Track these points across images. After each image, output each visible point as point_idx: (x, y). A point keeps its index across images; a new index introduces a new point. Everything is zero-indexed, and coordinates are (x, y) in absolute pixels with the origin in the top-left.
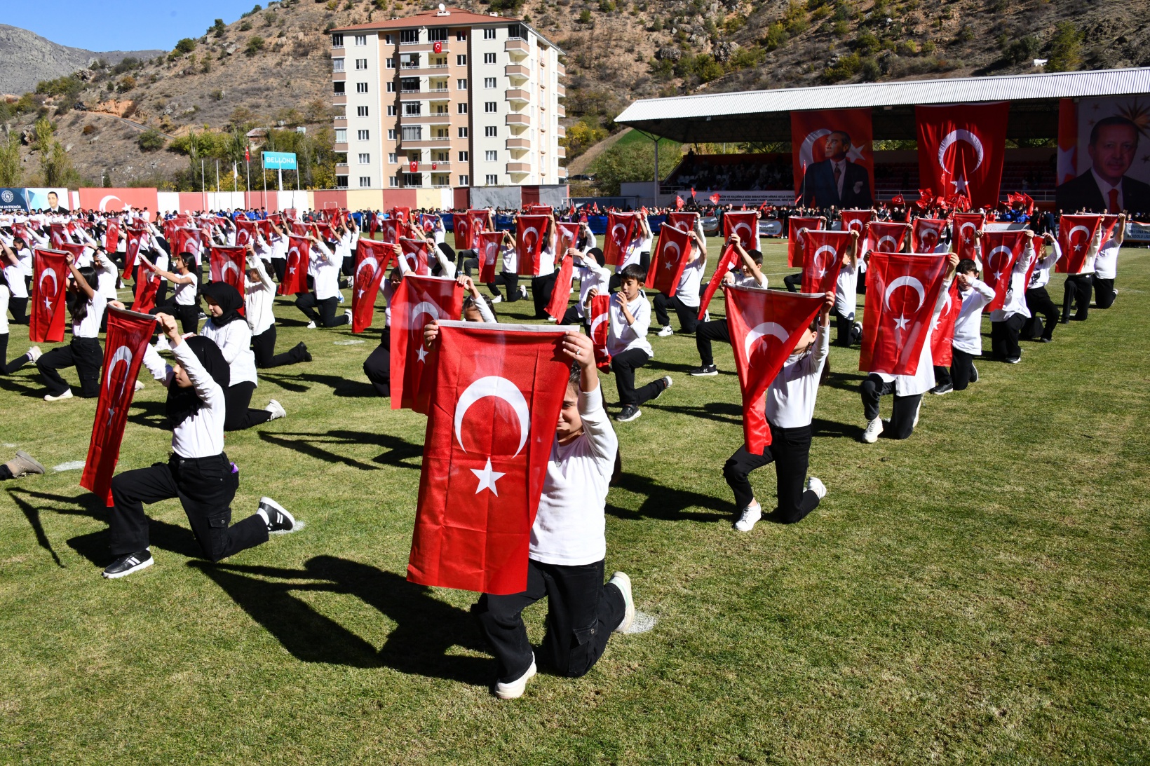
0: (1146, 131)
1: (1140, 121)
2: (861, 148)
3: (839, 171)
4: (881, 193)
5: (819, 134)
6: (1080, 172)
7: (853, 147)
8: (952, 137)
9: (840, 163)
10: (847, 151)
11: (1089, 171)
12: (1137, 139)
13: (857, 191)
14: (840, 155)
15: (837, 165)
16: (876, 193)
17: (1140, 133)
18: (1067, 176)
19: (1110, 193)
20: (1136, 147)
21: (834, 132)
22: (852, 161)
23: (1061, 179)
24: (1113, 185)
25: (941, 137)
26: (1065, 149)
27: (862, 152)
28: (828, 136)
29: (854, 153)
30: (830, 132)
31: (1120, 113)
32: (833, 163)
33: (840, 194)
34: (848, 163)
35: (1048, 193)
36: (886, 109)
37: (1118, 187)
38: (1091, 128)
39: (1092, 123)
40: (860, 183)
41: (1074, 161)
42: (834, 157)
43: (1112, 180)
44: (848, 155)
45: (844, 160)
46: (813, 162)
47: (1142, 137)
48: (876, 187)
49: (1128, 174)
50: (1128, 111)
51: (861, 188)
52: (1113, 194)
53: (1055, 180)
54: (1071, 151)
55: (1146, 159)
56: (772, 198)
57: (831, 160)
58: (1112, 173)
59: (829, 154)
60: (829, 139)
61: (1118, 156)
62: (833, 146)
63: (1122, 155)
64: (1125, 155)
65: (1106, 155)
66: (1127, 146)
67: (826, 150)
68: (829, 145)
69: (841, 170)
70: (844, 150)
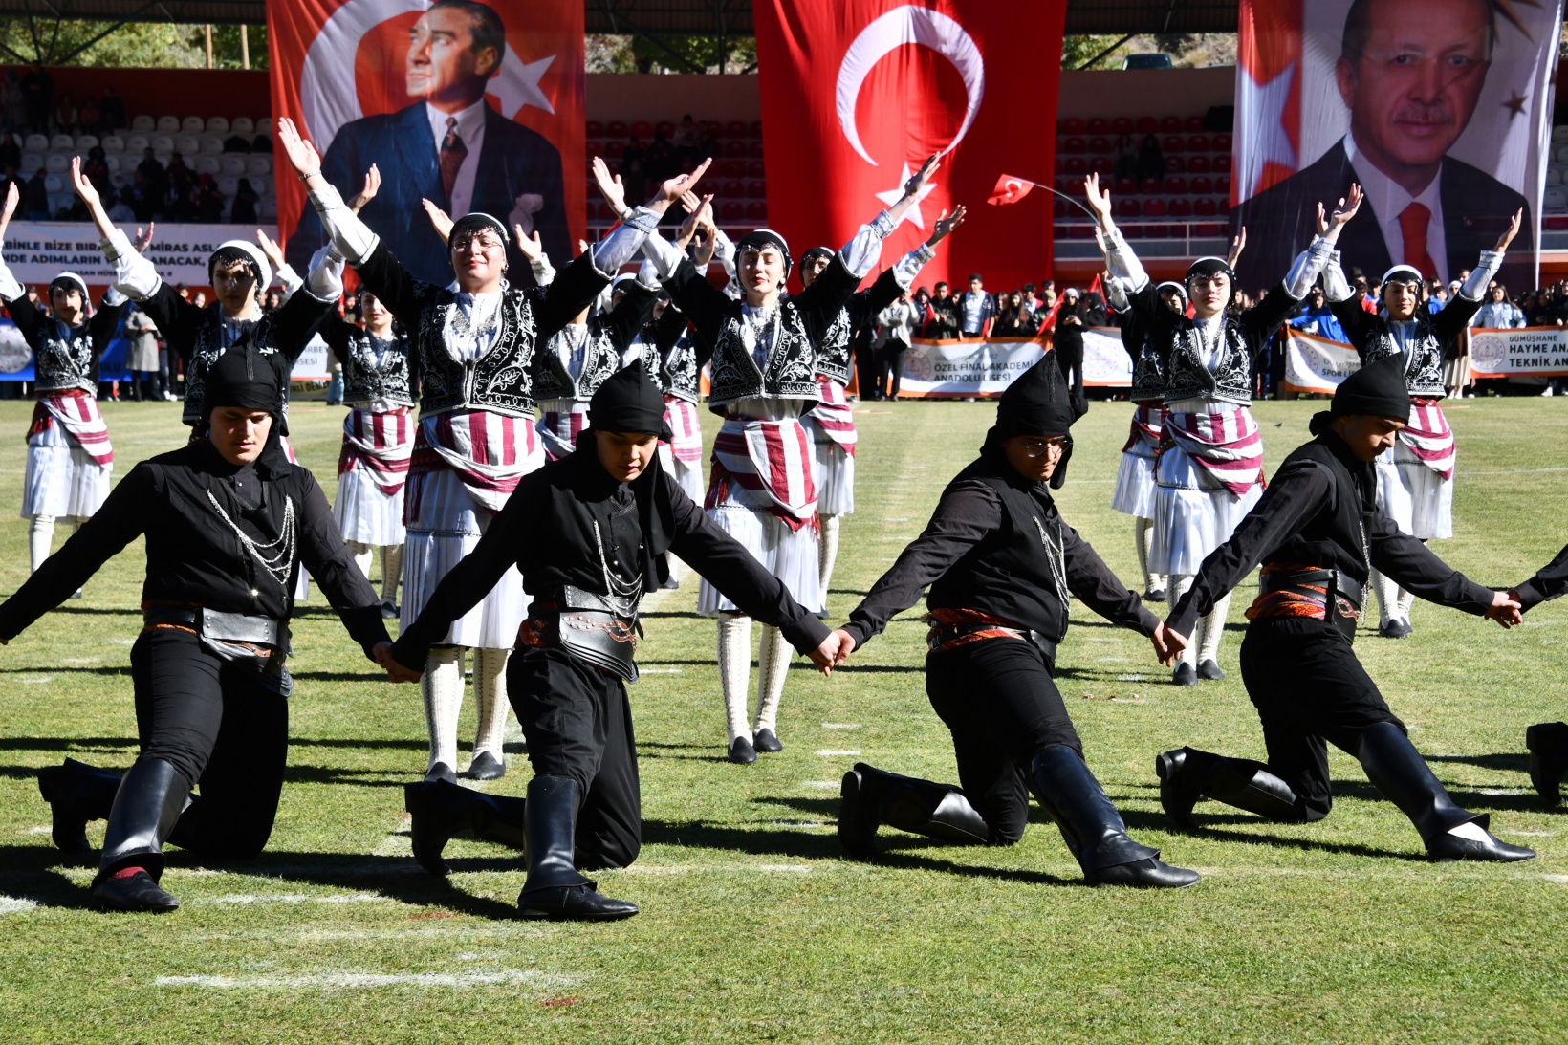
0: (1519, 10)
2: (542, 66)
3: (459, 153)
5: (386, 4)
6: (1312, 153)
7: (510, 57)
10: (492, 72)
11: (1338, 147)
14: (466, 85)
15: (450, 122)
17: (1499, 18)
18: (1269, 167)
19: (1401, 218)
22: (510, 110)
23: (1247, 179)
24: (1415, 188)
26: (1263, 73)
27: (547, 82)
28: (417, 15)
32: (436, 115)
34: (494, 120)
35: (1197, 231)
37: (1430, 197)
40: (535, 200)
41: (1290, 120)
42: (441, 96)
43: (1414, 174)
44: (492, 87)
45: (479, 104)
49: (1460, 153)
51: (538, 217)
52: (1414, 220)
53: (1228, 186)
54: (1282, 82)
55: (1517, 105)
56: (167, 254)
57: (430, 107)
58: (1410, 148)
59: (423, 82)
60: (425, 25)
61: (1430, 94)
62: (442, 55)
63: (1441, 90)
64: (1452, 90)
65: (1390, 91)
66: (1459, 60)
67: (411, 68)
68: (424, 50)
69: (467, 140)
70: (480, 70)
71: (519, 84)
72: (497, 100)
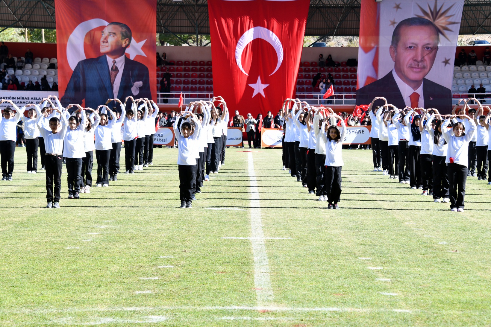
0: (446, 32)
1: (440, 22)
2: (143, 43)
3: (116, 70)
5: (94, 23)
6: (381, 75)
8: (249, 36)
9: (117, 60)
10: (127, 46)
11: (390, 74)
13: (135, 92)
14: (119, 51)
15: (115, 62)
16: (158, 96)
17: (441, 36)
18: (368, 78)
19: (411, 97)
20: (437, 49)
21: (111, 23)
23: (361, 82)
24: (415, 88)
25: (238, 35)
26: (366, 50)
27: (144, 48)
28: (104, 27)
29: (135, 49)
30: (106, 23)
31: (421, 14)
32: (110, 59)
33: (116, 96)
34: (127, 60)
35: (346, 97)
37: (420, 91)
38: (392, 29)
39: (394, 23)
40: (140, 83)
41: (375, 64)
42: (111, 53)
43: (414, 83)
45: (123, 56)
46: (84, 58)
49: (430, 77)
50: (429, 12)
52: (414, 97)
53: (355, 83)
54: (372, 53)
55: (446, 62)
56: (23, 101)
57: (107, 56)
58: (413, 75)
59: (104, 49)
60: (106, 31)
61: (419, 59)
62: (111, 40)
63: (423, 57)
64: (426, 58)
65: (407, 57)
66: (428, 48)
67: (102, 44)
68: (106, 38)
69: (119, 68)
70: (124, 46)
72: (129, 55)
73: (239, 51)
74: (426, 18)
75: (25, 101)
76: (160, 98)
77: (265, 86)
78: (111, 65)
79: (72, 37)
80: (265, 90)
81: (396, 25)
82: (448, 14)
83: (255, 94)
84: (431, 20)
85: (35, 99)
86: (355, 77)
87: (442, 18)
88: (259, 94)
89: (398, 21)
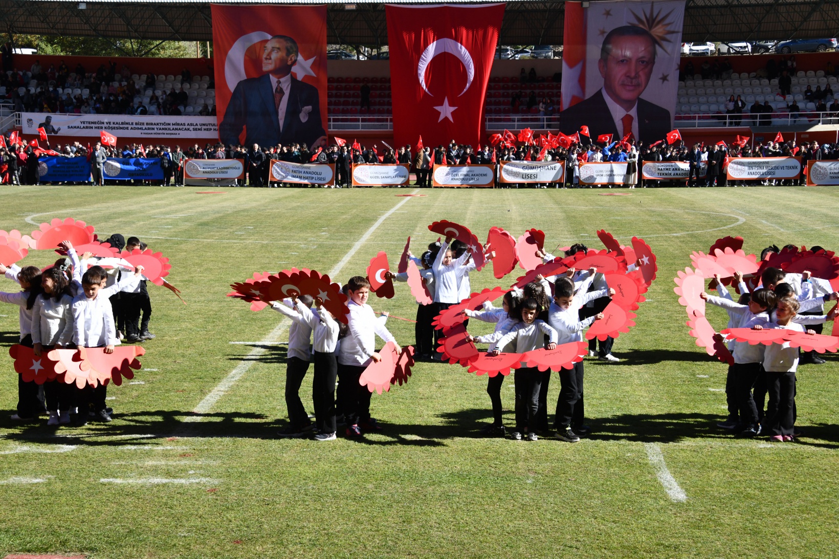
0: (664, 43)
1: (658, 31)
2: (311, 61)
3: (281, 92)
4: (335, 120)
5: (255, 37)
6: (590, 93)
9: (282, 80)
10: (294, 63)
11: (599, 94)
12: (654, 54)
13: (303, 118)
14: (284, 69)
15: (279, 82)
16: (329, 120)
18: (574, 98)
20: (653, 63)
21: (275, 36)
22: (300, 77)
23: (566, 103)
24: (628, 109)
25: (419, 50)
26: (571, 65)
27: (312, 67)
28: (266, 41)
29: (303, 67)
30: (269, 37)
31: (635, 22)
32: (273, 79)
33: (281, 123)
34: (294, 81)
35: (548, 120)
36: (348, 7)
37: (633, 112)
38: (602, 39)
39: (603, 33)
40: (309, 108)
41: (582, 80)
42: (275, 72)
43: (627, 104)
44: (294, 69)
45: (289, 76)
46: (244, 77)
47: (659, 50)
48: (329, 112)
49: (645, 96)
50: (644, 19)
51: (310, 114)
52: (627, 120)
53: (559, 103)
54: (578, 67)
55: (664, 78)
56: (178, 127)
57: (271, 76)
58: (626, 94)
59: (268, 66)
60: (269, 46)
61: (633, 74)
62: (274, 56)
63: (637, 73)
64: (641, 73)
65: (619, 73)
66: (643, 62)
67: (265, 61)
68: (269, 54)
69: (284, 89)
70: (289, 63)
71: (303, 68)
72: (295, 74)
73: (423, 68)
74: (641, 26)
75: (181, 127)
76: (332, 123)
77: (453, 109)
78: (274, 85)
79: (231, 53)
80: (453, 113)
81: (605, 35)
82: (667, 21)
83: (441, 118)
84: (646, 28)
85: (192, 125)
86: (559, 95)
87: (660, 26)
88: (446, 118)
89: (608, 30)
